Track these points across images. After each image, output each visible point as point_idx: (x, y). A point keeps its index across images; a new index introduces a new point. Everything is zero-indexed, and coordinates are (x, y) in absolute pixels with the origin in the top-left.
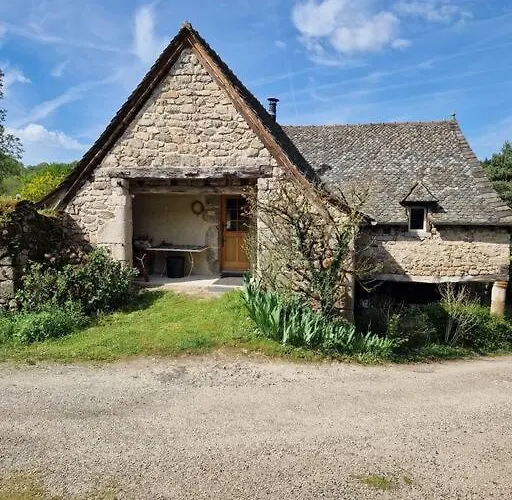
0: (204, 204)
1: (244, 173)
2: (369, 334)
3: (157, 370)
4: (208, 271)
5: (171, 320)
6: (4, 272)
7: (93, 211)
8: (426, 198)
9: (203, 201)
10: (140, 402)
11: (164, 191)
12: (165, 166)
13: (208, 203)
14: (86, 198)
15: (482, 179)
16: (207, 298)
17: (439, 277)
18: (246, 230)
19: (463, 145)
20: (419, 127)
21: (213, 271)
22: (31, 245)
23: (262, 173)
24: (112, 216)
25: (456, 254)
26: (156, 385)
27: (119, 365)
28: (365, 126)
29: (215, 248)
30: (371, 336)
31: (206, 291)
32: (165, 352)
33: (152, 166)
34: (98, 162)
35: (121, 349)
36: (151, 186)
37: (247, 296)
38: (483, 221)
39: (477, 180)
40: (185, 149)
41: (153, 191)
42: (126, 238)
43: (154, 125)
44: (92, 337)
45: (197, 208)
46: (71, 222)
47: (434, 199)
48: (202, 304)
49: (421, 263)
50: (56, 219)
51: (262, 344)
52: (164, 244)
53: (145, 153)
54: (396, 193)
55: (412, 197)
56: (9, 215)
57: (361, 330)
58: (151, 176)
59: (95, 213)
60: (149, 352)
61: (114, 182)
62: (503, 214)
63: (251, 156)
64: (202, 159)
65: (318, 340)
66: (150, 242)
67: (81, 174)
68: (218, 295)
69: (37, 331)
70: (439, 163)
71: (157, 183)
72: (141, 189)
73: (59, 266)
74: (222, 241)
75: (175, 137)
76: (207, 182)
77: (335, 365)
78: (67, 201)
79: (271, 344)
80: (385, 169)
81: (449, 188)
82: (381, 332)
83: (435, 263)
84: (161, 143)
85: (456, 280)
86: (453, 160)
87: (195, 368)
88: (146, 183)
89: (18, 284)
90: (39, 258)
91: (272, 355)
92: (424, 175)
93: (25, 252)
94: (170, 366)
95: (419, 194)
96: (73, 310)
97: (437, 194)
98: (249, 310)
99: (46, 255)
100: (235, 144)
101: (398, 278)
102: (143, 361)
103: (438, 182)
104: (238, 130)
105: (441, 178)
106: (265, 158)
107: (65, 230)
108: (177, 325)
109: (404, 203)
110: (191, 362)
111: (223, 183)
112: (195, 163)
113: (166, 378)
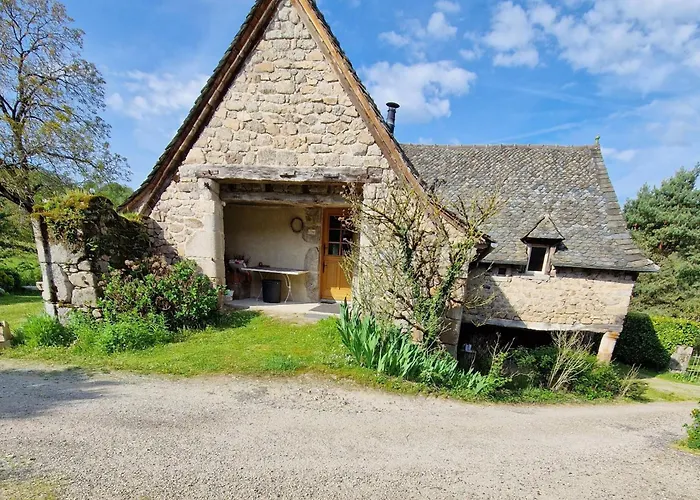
0: (305, 221)
1: (348, 175)
2: (471, 370)
3: (236, 388)
4: (306, 298)
5: (259, 341)
6: (84, 278)
7: (179, 217)
8: (551, 235)
9: (303, 216)
10: (209, 418)
11: (258, 198)
12: (258, 164)
13: (309, 219)
14: (171, 202)
15: (617, 218)
16: (301, 324)
17: (549, 324)
18: (346, 247)
19: (601, 176)
20: (555, 153)
21: (311, 298)
22: (112, 251)
23: (369, 176)
24: (200, 224)
25: (573, 300)
26: (231, 402)
27: (197, 380)
28: (495, 148)
29: (315, 272)
30: (474, 372)
31: (302, 317)
32: (246, 372)
33: (243, 164)
34: (183, 156)
35: (202, 365)
36: (244, 192)
37: (343, 323)
38: (609, 264)
39: (610, 218)
40: (282, 142)
41: (246, 198)
42: (217, 253)
43: (245, 109)
44: (175, 352)
45: (297, 224)
46: (157, 231)
47: (560, 237)
48: (295, 328)
49: (534, 308)
50: (139, 225)
51: (354, 372)
52: (261, 266)
53: (234, 147)
54: (519, 228)
55: (535, 234)
56: (83, 211)
57: (463, 366)
58: (241, 177)
59: (182, 221)
60: (231, 370)
61: (201, 182)
62: (632, 258)
63: (357, 154)
64: (300, 156)
65: (414, 374)
66: (247, 262)
67: (165, 172)
68: (314, 321)
69: (117, 341)
70: (572, 197)
71: (249, 186)
72: (232, 194)
73: (141, 275)
74: (323, 266)
75: (269, 126)
76: (306, 188)
77: (431, 399)
78: (151, 205)
79: (364, 373)
80: (510, 200)
81: (577, 225)
82: (484, 369)
83: (549, 309)
84: (253, 134)
85: (567, 328)
86: (588, 194)
87: (277, 389)
88: (238, 187)
89: (100, 293)
90: (119, 265)
91: (364, 383)
92: (552, 209)
93: (104, 257)
94: (250, 386)
95: (545, 230)
96: (157, 323)
97: (564, 231)
98: (344, 336)
99: (127, 262)
100: (338, 137)
101: (506, 323)
102: (222, 378)
103: (566, 219)
104: (344, 118)
105: (571, 214)
106: (374, 158)
107: (152, 240)
108: (266, 348)
109: (525, 240)
110: (274, 384)
111: (325, 191)
112: (291, 160)
113: (244, 397)
